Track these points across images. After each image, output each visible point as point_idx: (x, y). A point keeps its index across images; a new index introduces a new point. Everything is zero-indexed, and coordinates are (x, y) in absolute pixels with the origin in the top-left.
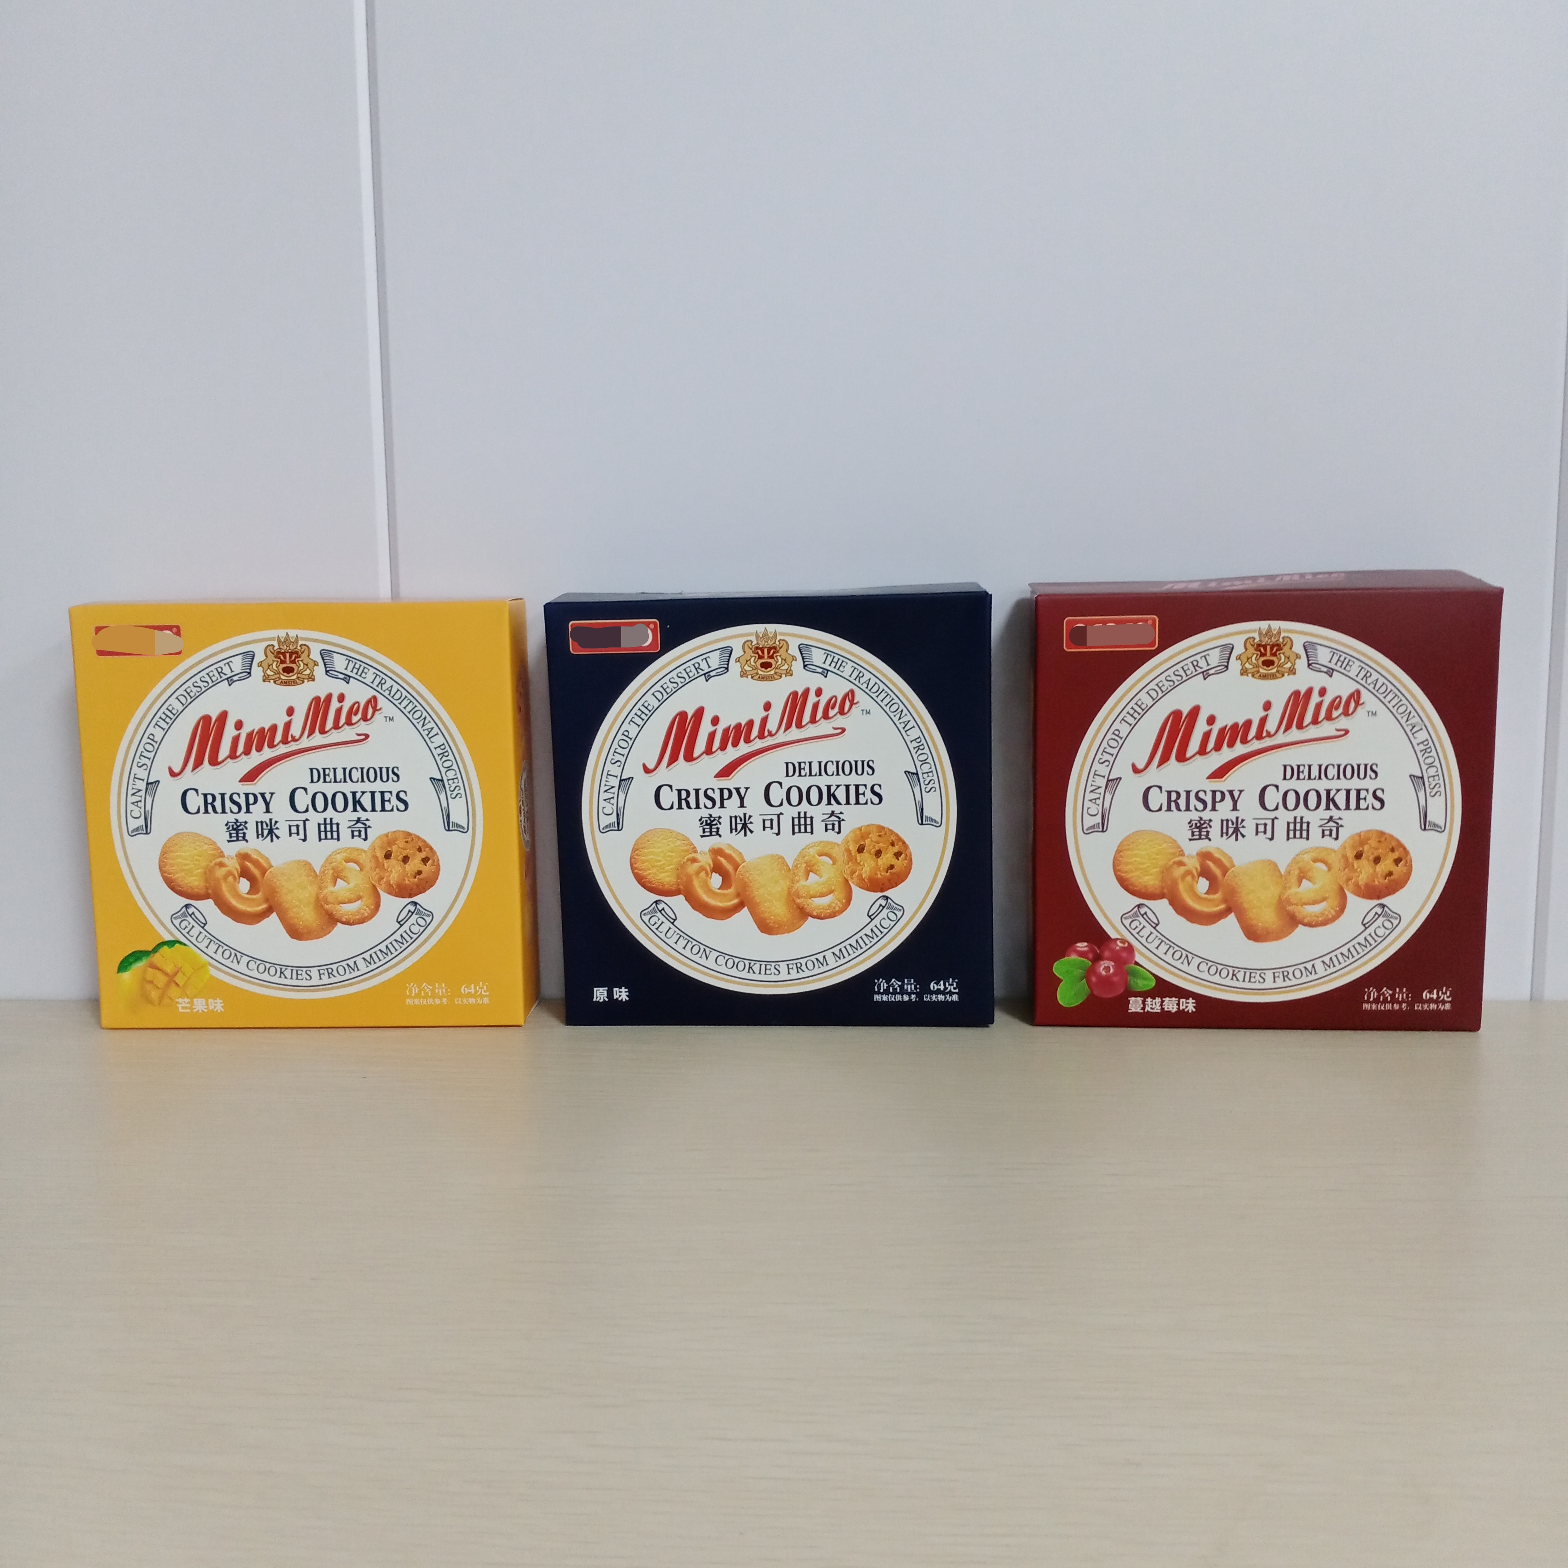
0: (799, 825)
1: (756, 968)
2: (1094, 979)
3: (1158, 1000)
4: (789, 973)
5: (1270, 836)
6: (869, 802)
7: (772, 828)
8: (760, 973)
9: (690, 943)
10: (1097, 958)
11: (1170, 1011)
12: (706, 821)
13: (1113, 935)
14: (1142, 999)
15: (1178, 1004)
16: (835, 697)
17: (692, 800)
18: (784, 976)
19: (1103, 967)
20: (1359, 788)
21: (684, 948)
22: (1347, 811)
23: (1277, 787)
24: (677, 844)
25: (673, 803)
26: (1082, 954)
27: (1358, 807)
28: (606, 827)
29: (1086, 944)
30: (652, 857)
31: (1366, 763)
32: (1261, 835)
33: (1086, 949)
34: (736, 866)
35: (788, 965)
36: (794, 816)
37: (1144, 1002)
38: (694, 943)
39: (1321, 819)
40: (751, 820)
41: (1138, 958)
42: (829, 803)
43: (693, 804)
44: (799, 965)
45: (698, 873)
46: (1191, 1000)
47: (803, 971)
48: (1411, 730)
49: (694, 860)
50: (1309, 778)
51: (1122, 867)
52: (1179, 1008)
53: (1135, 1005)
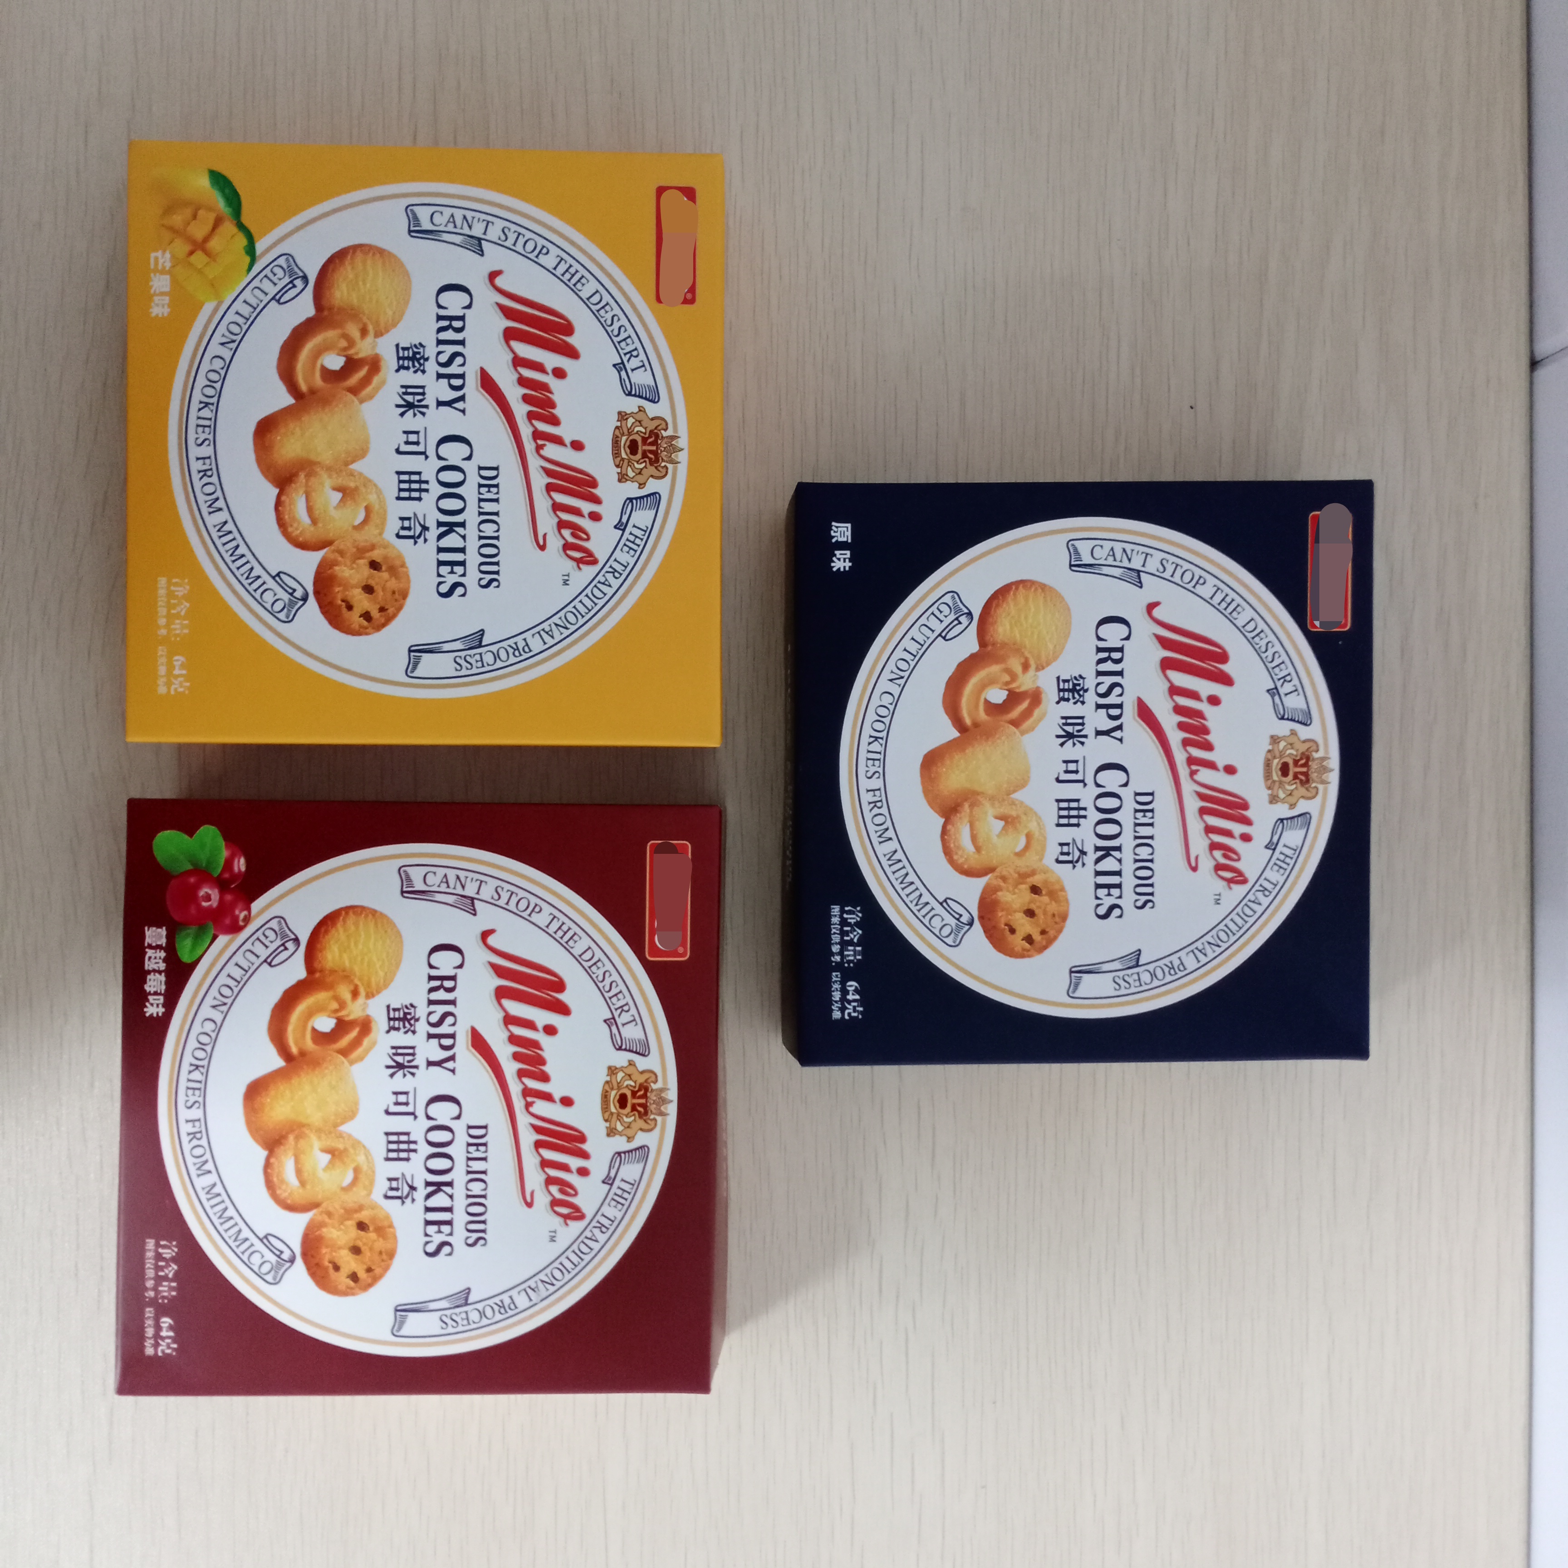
0: (1069, 809)
1: (876, 747)
2: (192, 880)
3: (162, 966)
4: (868, 791)
5: (391, 1110)
6: (1099, 902)
7: (1067, 772)
8: (869, 752)
9: (912, 657)
10: (222, 884)
11: (145, 982)
12: (1079, 685)
13: (256, 906)
14: (164, 945)
15: (156, 993)
16: (1239, 859)
17: (1109, 666)
18: (865, 784)
19: (210, 892)
20: (455, 1223)
21: (905, 650)
22: (423, 1209)
23: (458, 1117)
24: (1049, 644)
25: (1106, 640)
26: (229, 864)
27: (428, 1223)
28: (1076, 550)
29: (243, 869)
30: (1033, 610)
31: (488, 1231)
32: (393, 1098)
33: (236, 869)
34: (1016, 723)
35: (879, 789)
36: (1080, 802)
37: (159, 947)
38: (912, 664)
39: (412, 1176)
40: (1078, 744)
41: (222, 939)
42: (1097, 849)
43: (1103, 667)
44: (879, 804)
45: (1008, 671)
46: (161, 1010)
47: (871, 810)
48: (530, 1287)
49: (1026, 667)
50: (469, 1159)
51: (352, 918)
52: (150, 994)
53: (155, 935)
